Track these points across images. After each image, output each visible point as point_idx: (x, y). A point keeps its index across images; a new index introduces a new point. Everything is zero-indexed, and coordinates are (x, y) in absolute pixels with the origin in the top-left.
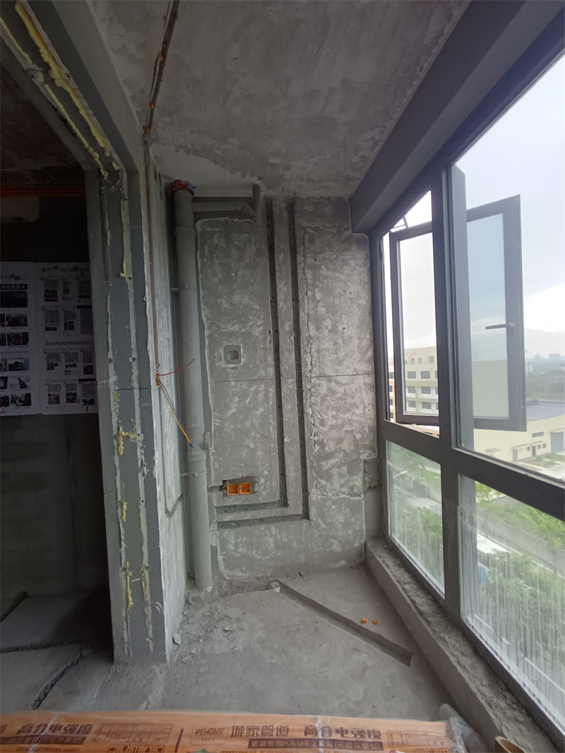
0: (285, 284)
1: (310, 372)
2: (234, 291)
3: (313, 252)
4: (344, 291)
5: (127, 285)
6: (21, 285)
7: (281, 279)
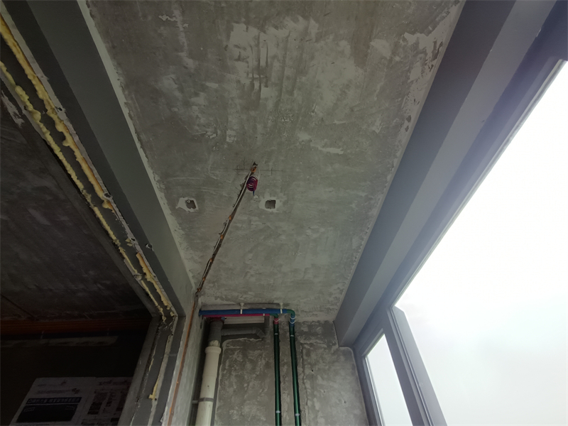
0: (288, 394)
2: (245, 401)
3: (310, 364)
4: (340, 400)
5: (152, 406)
6: (77, 398)
7: (284, 389)
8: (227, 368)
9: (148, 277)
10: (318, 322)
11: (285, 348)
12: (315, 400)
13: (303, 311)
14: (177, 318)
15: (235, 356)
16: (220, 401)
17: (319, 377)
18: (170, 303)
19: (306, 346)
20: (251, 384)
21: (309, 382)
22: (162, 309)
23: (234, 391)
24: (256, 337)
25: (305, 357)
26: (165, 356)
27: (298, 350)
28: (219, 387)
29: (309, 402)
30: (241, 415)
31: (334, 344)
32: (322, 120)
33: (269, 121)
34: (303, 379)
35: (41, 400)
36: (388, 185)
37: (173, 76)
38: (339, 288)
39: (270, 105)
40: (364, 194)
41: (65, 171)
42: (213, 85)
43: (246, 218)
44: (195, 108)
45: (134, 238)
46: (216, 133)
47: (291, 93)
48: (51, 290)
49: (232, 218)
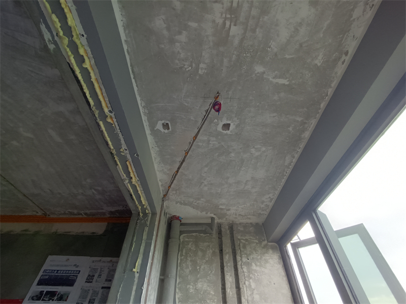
0: (230, 276)
2: (198, 279)
3: (246, 254)
4: (270, 282)
5: (135, 277)
6: (77, 271)
7: (227, 272)
8: (184, 254)
9: (133, 180)
10: (251, 223)
11: (227, 241)
12: (251, 280)
13: (240, 215)
14: (150, 215)
15: (190, 246)
16: (179, 278)
17: (253, 264)
18: (147, 202)
19: (242, 241)
20: (202, 267)
21: (245, 267)
22: (140, 207)
23: (190, 271)
24: (205, 232)
25: (242, 249)
26: (143, 241)
27: (237, 243)
28: (179, 268)
29: (246, 282)
30: (196, 289)
31: (264, 240)
32: (276, 55)
33: (234, 56)
34: (241, 265)
35: (53, 271)
36: (321, 112)
37: (163, 17)
38: (270, 197)
39: (236, 42)
40: (300, 119)
41: (82, 89)
42: (193, 25)
43: (206, 138)
44: (178, 44)
45: (126, 148)
46: (191, 66)
47: (254, 31)
48: (60, 194)
49: (196, 138)
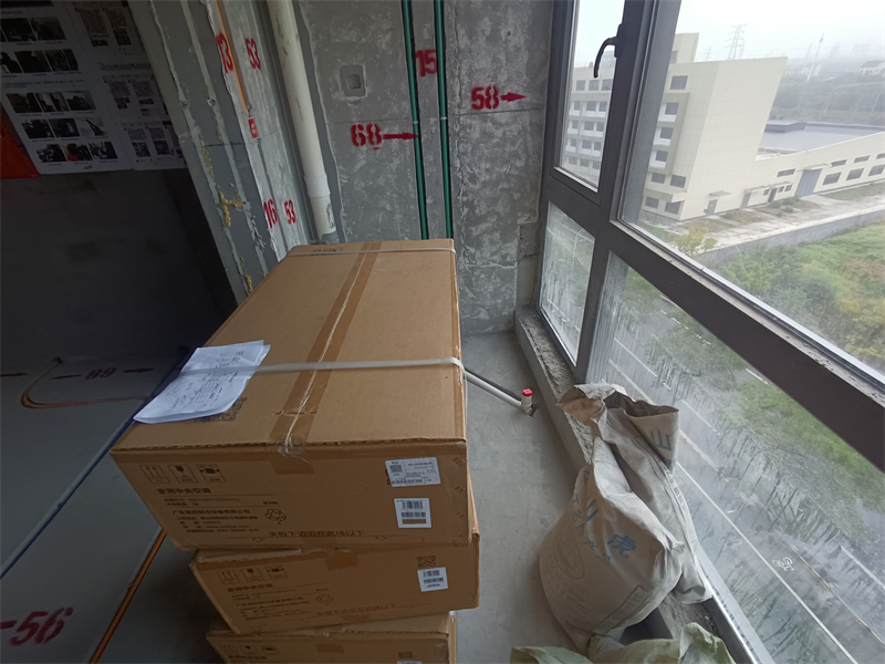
1: (459, 106)
